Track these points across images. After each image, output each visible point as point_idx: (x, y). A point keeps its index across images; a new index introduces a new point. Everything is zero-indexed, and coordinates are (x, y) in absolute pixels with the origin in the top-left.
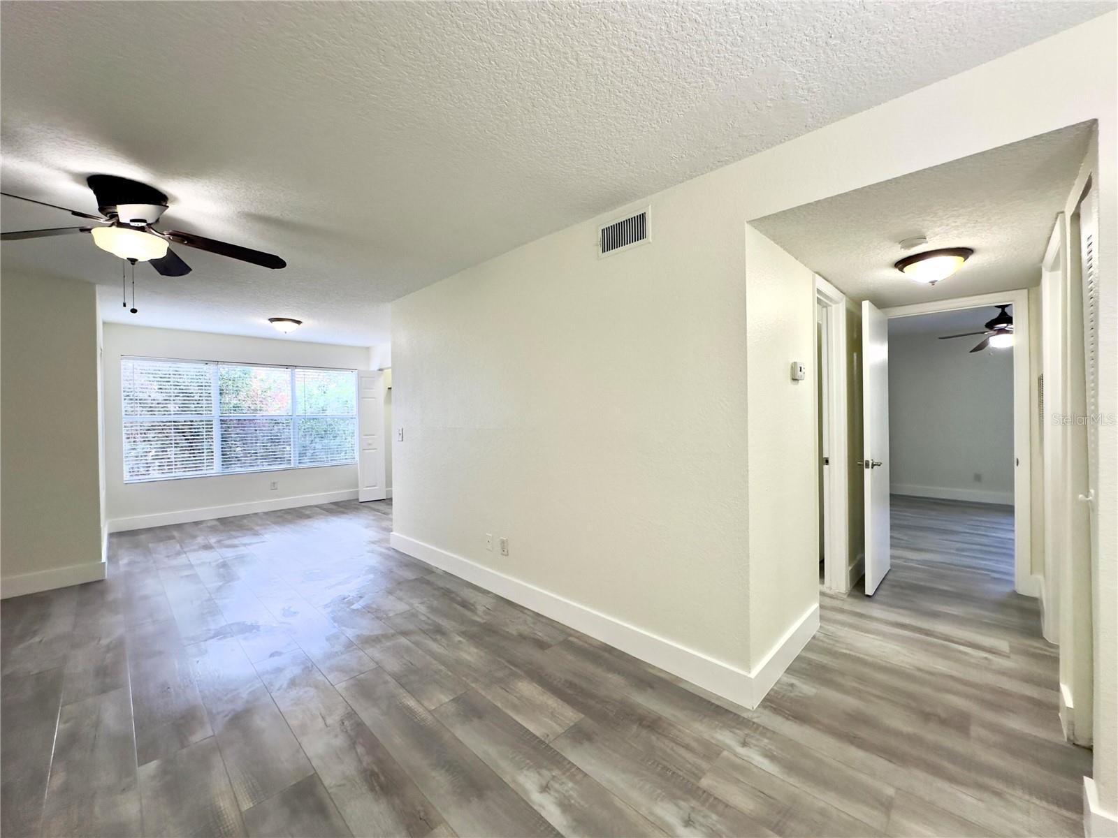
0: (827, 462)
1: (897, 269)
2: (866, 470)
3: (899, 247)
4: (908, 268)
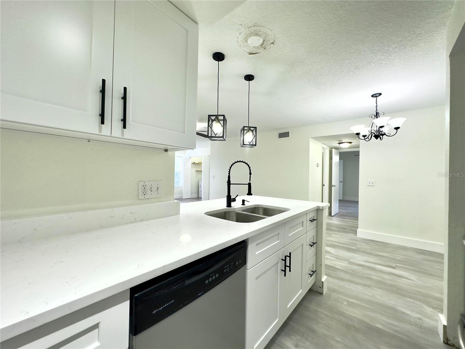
0: (324, 185)
1: (338, 144)
2: (333, 187)
3: (338, 141)
4: (340, 144)
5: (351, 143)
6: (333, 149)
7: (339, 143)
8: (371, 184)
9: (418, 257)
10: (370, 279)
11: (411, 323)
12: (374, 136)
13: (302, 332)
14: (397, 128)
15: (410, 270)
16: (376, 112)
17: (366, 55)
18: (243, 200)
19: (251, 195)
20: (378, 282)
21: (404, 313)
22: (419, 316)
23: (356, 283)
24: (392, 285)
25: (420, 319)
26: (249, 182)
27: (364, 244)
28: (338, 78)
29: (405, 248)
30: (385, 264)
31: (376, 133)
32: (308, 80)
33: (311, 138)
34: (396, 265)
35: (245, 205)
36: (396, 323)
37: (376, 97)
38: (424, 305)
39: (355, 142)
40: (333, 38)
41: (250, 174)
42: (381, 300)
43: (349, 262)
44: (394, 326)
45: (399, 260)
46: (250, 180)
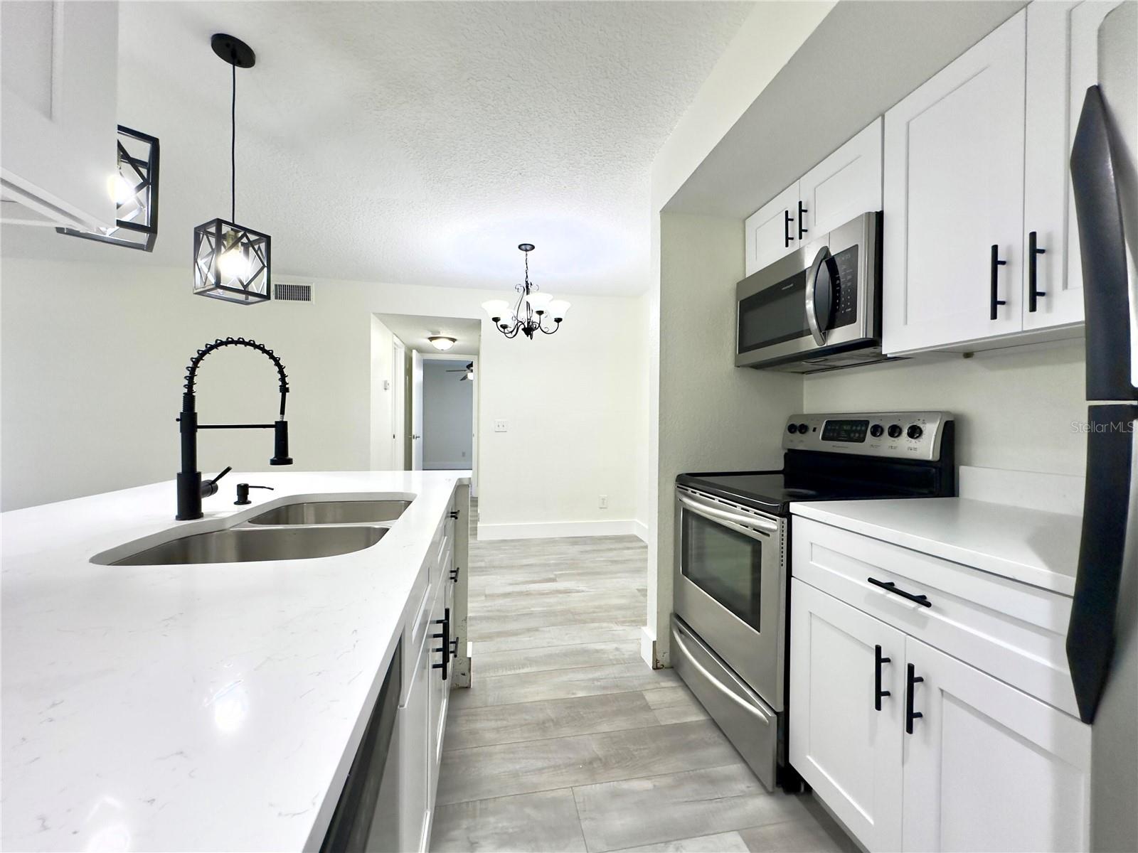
0: (394, 436)
1: (429, 341)
2: (414, 441)
3: (430, 333)
4: (433, 341)
5: (454, 340)
6: (414, 351)
7: (431, 339)
8: (501, 429)
9: (574, 550)
10: (531, 614)
11: (613, 663)
12: (523, 329)
13: (467, 802)
14: (558, 320)
15: (573, 574)
16: (527, 282)
17: (546, 152)
18: (239, 486)
19: (289, 462)
20: (546, 614)
21: (597, 651)
22: (615, 645)
23: (515, 633)
24: (564, 612)
25: (617, 649)
26: (279, 420)
27: (495, 552)
28: (482, 180)
29: (552, 541)
30: (540, 579)
31: (526, 324)
32: (419, 154)
33: (374, 313)
34: (555, 575)
35: (249, 502)
36: (597, 674)
37: (526, 250)
38: (611, 625)
39: (463, 340)
40: (511, 75)
41: (284, 390)
42: (563, 645)
43: (486, 596)
44: (598, 680)
45: (556, 565)
46: (282, 412)
